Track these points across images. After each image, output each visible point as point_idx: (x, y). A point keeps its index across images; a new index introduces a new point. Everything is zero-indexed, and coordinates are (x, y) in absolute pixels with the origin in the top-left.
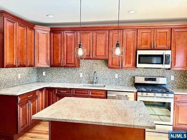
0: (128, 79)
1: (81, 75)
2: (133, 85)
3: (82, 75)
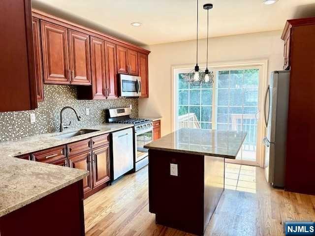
0: (99, 114)
1: (33, 119)
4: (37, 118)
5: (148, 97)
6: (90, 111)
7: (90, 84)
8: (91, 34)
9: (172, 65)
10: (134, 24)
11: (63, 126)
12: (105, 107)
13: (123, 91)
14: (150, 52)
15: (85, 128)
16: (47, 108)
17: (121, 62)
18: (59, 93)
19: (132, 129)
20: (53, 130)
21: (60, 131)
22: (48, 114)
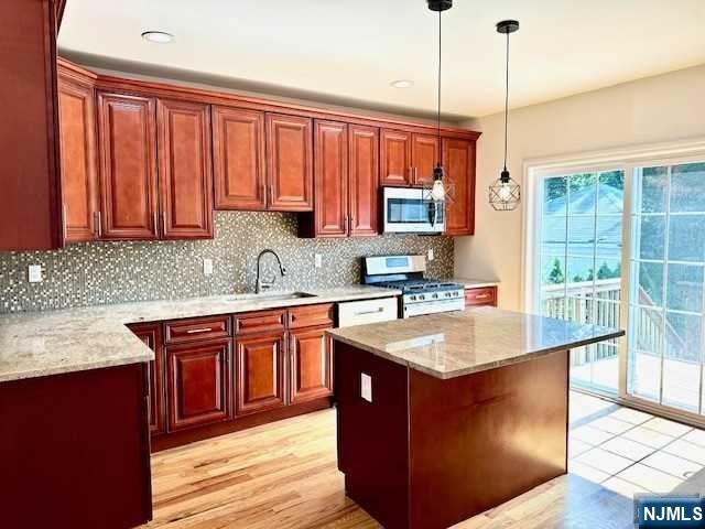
0: (346, 266)
1: (209, 268)
2: (356, 283)
3: (211, 267)
4: (216, 267)
5: (472, 234)
6: (323, 259)
7: (310, 209)
8: (315, 116)
9: (525, 159)
10: (398, 85)
11: (261, 284)
12: (360, 254)
13: (389, 222)
14: (480, 133)
15: (304, 291)
16: (236, 251)
17: (391, 163)
18: (259, 225)
19: (395, 300)
20: (246, 290)
21: (256, 293)
22: (236, 261)
